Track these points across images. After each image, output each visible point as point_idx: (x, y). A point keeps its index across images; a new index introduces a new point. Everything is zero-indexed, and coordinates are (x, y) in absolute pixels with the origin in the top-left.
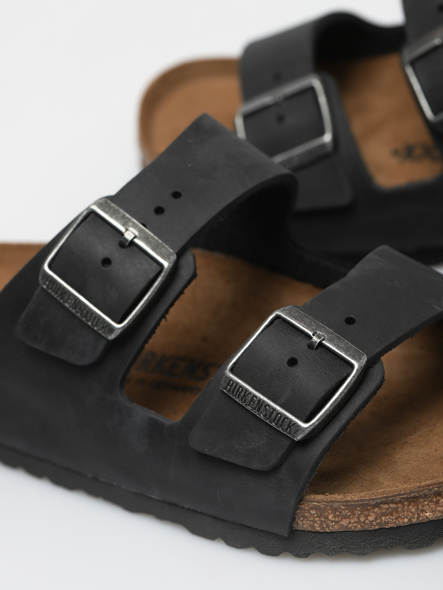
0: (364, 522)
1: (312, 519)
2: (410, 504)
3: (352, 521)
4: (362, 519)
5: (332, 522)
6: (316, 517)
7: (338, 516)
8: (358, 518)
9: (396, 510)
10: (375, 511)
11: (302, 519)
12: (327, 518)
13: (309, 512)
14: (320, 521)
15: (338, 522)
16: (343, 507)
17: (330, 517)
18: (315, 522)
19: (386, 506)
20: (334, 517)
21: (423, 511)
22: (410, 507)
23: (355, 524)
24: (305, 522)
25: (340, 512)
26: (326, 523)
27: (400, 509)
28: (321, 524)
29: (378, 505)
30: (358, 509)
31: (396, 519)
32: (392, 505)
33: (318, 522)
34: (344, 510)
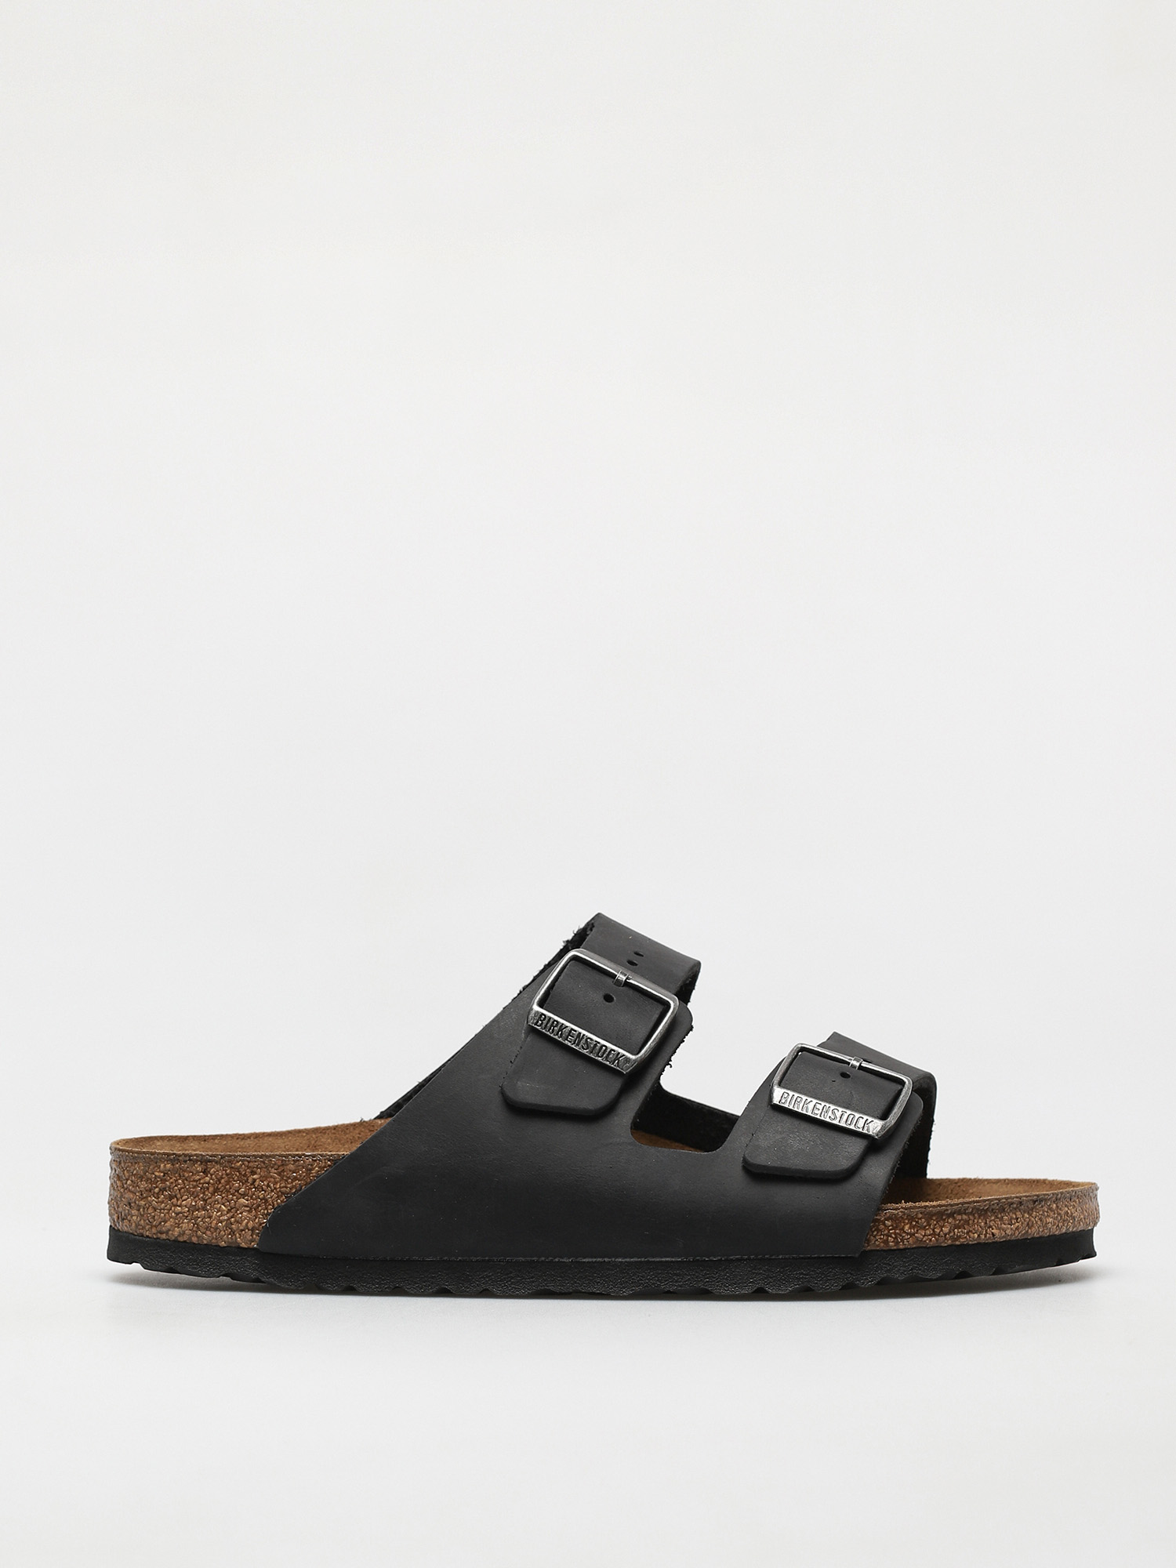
0: (939, 1235)
1: (886, 1232)
2: (979, 1218)
3: (928, 1232)
4: (937, 1231)
5: (908, 1234)
6: (891, 1230)
7: (914, 1227)
8: (933, 1230)
9: (967, 1222)
10: (950, 1221)
11: (875, 1233)
12: (903, 1229)
13: (884, 1224)
14: (895, 1233)
15: (914, 1234)
16: (920, 1216)
17: (907, 1227)
18: (889, 1235)
19: (959, 1217)
20: (910, 1228)
21: (990, 1227)
22: (980, 1221)
23: (930, 1237)
24: (877, 1237)
25: (917, 1222)
26: (901, 1236)
27: (971, 1222)
28: (896, 1238)
29: (951, 1215)
30: (934, 1218)
31: (968, 1233)
32: (965, 1217)
33: (893, 1236)
34: (921, 1219)
